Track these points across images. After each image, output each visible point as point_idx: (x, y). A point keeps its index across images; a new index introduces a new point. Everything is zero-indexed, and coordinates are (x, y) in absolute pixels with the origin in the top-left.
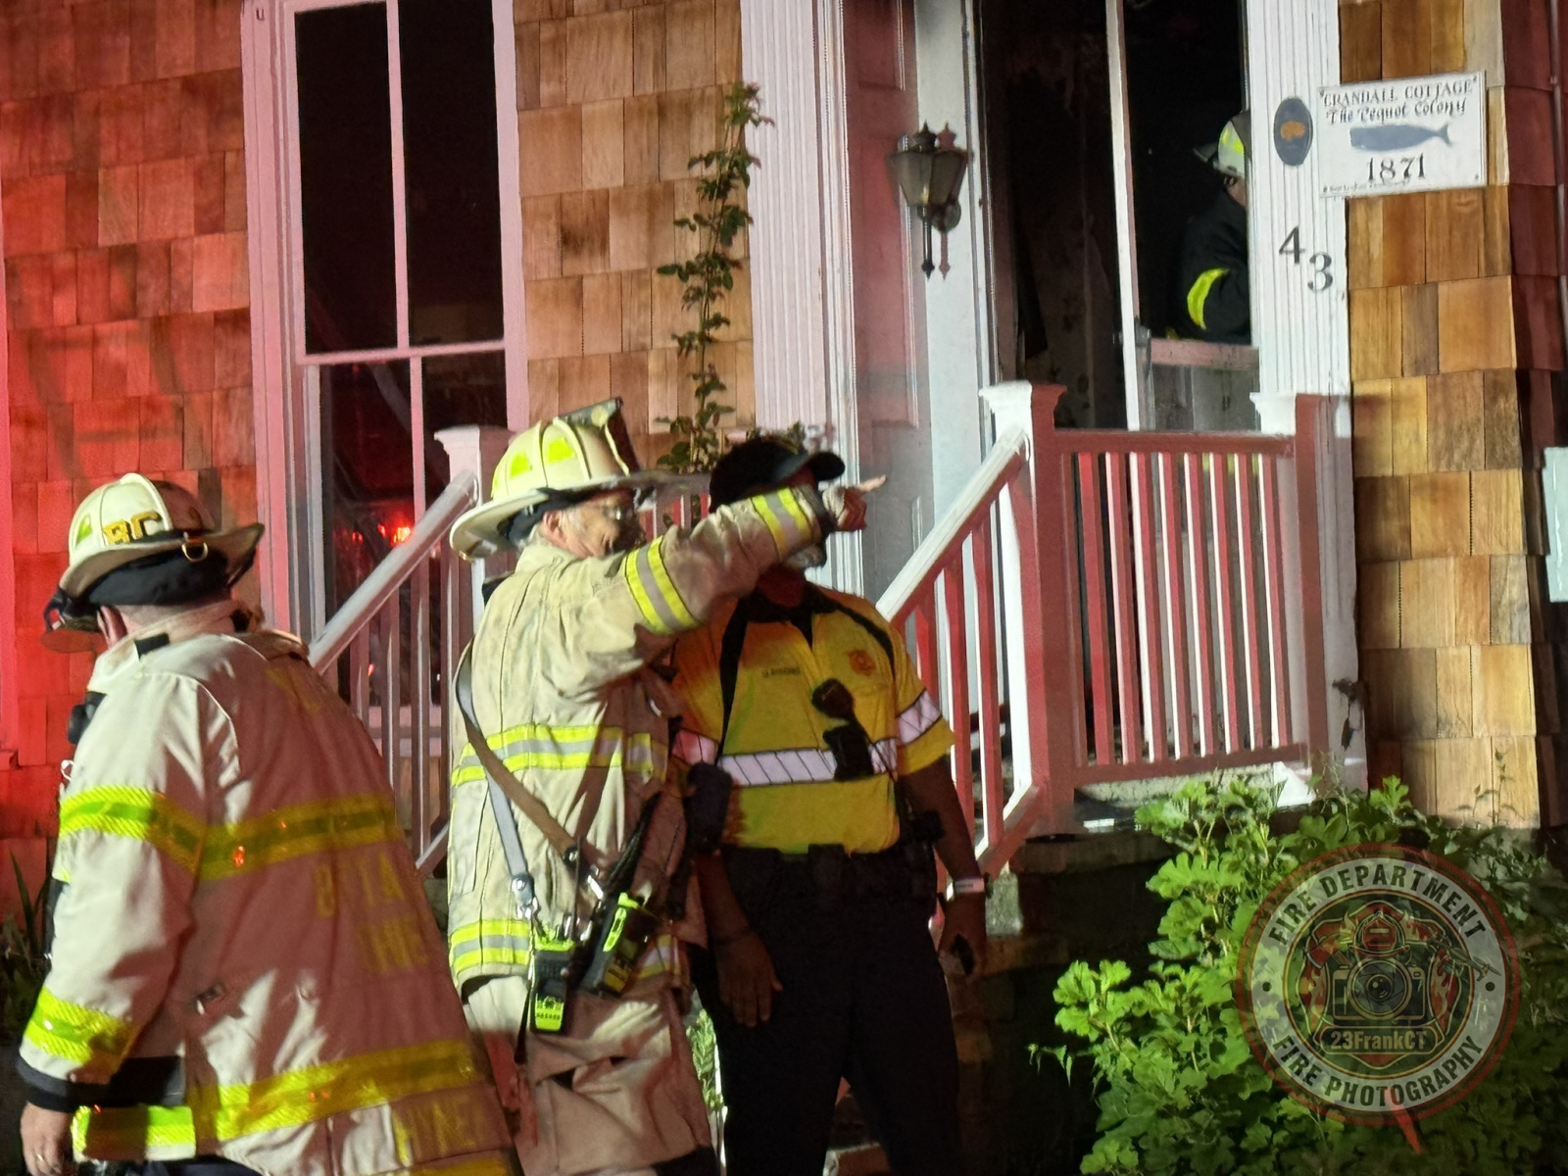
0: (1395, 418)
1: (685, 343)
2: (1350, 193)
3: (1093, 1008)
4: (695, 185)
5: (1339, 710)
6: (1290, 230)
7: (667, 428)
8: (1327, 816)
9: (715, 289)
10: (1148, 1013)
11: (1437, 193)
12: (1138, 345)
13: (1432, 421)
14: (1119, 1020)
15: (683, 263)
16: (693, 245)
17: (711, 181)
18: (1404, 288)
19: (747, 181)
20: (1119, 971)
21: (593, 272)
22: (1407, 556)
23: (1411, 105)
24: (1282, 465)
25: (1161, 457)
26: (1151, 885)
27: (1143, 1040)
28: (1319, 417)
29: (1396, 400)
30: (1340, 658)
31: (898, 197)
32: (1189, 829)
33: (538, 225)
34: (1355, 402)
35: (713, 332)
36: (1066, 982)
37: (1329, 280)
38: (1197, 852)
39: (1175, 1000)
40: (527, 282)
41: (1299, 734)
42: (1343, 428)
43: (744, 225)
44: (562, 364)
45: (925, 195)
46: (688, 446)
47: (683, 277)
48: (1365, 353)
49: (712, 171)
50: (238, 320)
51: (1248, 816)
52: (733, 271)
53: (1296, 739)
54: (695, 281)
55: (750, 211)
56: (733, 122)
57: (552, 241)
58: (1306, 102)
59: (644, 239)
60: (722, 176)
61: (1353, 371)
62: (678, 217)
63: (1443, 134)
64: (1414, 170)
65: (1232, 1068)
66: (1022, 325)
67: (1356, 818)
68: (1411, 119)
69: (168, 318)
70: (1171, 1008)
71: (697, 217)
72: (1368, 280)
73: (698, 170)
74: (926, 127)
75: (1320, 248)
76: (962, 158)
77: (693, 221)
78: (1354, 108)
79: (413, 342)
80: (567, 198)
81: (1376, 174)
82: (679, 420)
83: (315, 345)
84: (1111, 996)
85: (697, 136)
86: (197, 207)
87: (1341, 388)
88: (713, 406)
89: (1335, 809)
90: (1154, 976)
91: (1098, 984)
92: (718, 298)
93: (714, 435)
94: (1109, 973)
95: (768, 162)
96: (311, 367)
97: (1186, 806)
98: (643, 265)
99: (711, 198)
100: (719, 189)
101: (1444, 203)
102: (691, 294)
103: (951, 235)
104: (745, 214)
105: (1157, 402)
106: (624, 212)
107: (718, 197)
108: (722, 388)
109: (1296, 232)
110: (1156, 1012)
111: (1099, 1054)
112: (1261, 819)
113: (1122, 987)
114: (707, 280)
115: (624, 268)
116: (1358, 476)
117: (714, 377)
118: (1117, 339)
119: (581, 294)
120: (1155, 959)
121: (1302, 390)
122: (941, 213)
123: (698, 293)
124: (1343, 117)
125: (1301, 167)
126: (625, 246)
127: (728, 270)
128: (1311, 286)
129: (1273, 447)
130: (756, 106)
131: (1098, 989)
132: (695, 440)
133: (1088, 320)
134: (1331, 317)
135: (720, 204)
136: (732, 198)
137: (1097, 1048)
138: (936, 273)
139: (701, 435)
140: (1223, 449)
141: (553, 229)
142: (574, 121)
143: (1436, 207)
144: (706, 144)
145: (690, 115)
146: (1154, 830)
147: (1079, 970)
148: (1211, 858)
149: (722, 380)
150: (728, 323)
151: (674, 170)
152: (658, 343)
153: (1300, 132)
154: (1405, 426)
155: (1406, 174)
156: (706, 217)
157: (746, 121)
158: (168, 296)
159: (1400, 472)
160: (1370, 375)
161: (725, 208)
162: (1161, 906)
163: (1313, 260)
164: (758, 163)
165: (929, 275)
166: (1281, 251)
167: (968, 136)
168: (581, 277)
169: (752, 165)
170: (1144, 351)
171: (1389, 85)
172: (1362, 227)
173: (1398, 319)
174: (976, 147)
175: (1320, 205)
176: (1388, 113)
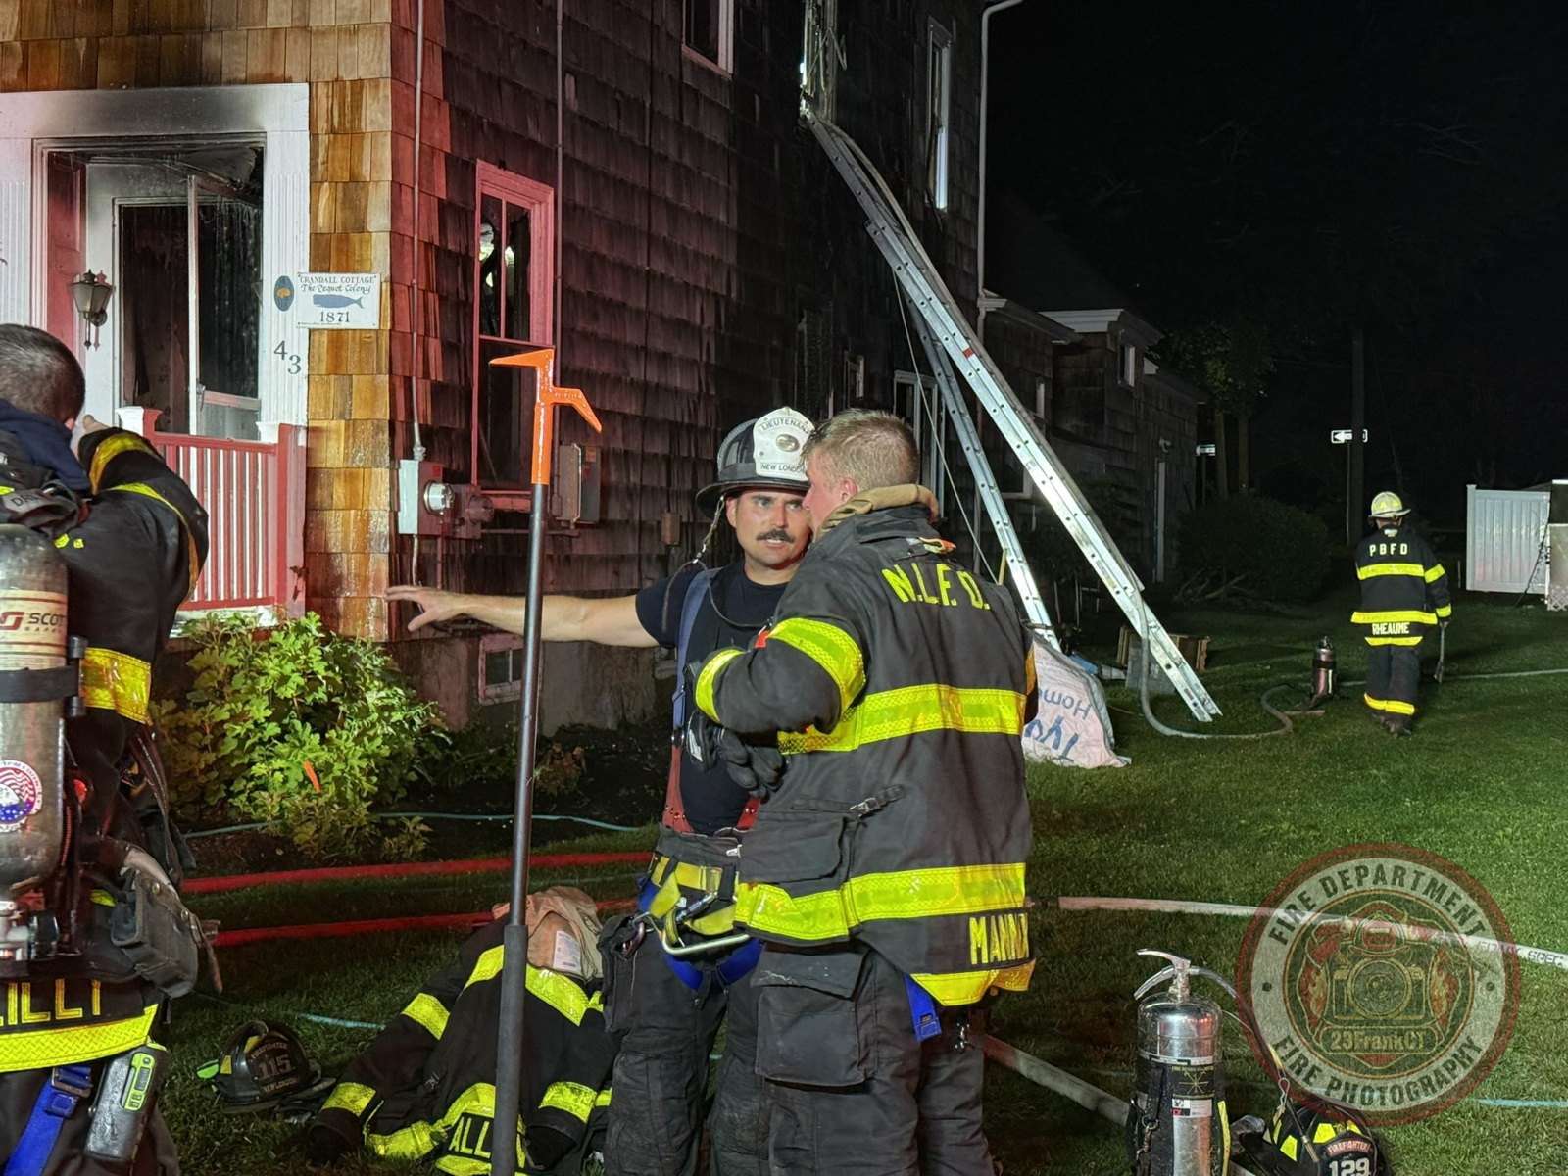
0: (328, 440)
2: (312, 327)
5: (293, 581)
6: (280, 342)
11: (354, 330)
12: (197, 393)
13: (346, 441)
18: (336, 376)
20: (172, 704)
22: (331, 509)
23: (344, 286)
24: (270, 458)
25: (209, 450)
28: (290, 437)
29: (328, 431)
30: (295, 557)
31: (73, 304)
34: (307, 429)
37: (299, 368)
41: (272, 592)
42: (302, 441)
45: (88, 306)
48: (315, 406)
51: (242, 630)
53: (271, 594)
58: (291, 279)
61: (309, 416)
63: (358, 302)
64: (344, 319)
65: (228, 751)
66: (137, 377)
68: (344, 293)
72: (319, 370)
74: (90, 270)
75: (295, 353)
76: (109, 289)
78: (315, 285)
81: (325, 319)
87: (303, 423)
95: (2, 282)
101: (357, 335)
103: (101, 328)
105: (206, 422)
109: (283, 343)
112: (249, 632)
113: (174, 712)
116: (308, 466)
118: (187, 389)
121: (283, 423)
122: (96, 317)
124: (309, 288)
125: (287, 311)
128: (289, 371)
129: (266, 449)
133: (172, 377)
134: (299, 387)
138: (92, 347)
140: (241, 449)
143: (354, 338)
153: (288, 294)
154: (333, 443)
155: (340, 320)
159: (329, 466)
160: (317, 417)
162: (195, 674)
163: (291, 358)
165: (88, 347)
166: (275, 352)
167: (112, 276)
170: (201, 395)
171: (333, 275)
172: (316, 344)
173: (332, 391)
174: (117, 284)
175: (296, 331)
176: (333, 289)
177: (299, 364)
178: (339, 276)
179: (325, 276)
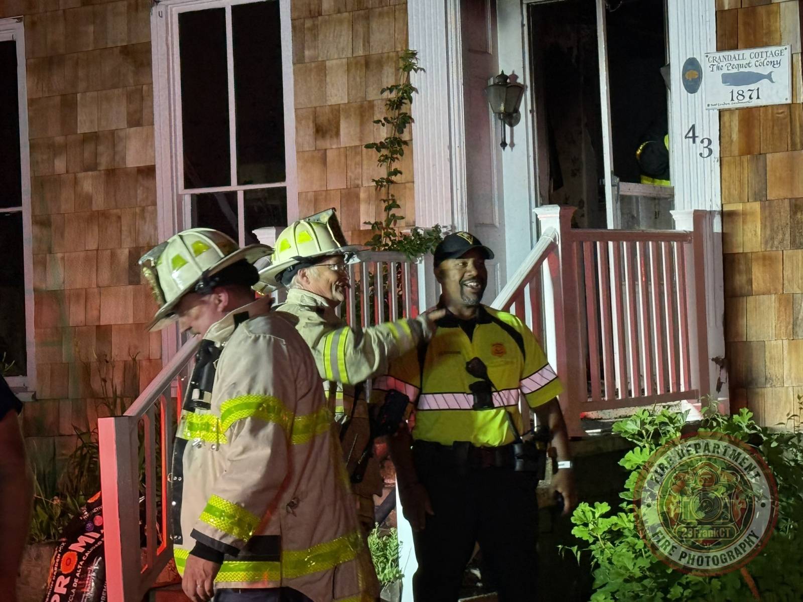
0: (744, 222)
1: (379, 183)
2: (722, 107)
3: (591, 526)
4: (384, 103)
5: (715, 373)
6: (690, 126)
7: (370, 227)
8: (712, 427)
9: (395, 156)
10: (620, 529)
11: (766, 107)
12: (613, 186)
13: (764, 225)
14: (604, 532)
15: (378, 142)
16: (383, 133)
17: (392, 100)
18: (749, 156)
19: (411, 101)
20: (604, 507)
21: (332, 147)
22: (750, 294)
23: (753, 62)
24: (686, 246)
25: (625, 243)
26: (621, 463)
27: (617, 542)
28: (705, 223)
29: (744, 213)
30: (716, 347)
31: (488, 108)
32: (640, 434)
33: (303, 122)
34: (723, 214)
35: (393, 178)
36: (578, 513)
37: (711, 151)
38: (644, 447)
39: (633, 522)
40: (298, 152)
41: (694, 386)
42: (717, 228)
43: (409, 123)
44: (317, 194)
45: (502, 108)
46: (381, 236)
47: (379, 151)
48: (729, 189)
49: (393, 96)
50: (149, 172)
51: (670, 428)
52: (403, 147)
54: (384, 152)
55: (412, 117)
56: (404, 70)
57: (311, 131)
58: (698, 60)
59: (358, 129)
60: (398, 98)
61: (723, 200)
62: (376, 119)
63: (769, 77)
64: (755, 96)
66: (551, 175)
67: (726, 429)
69: (114, 170)
70: (632, 526)
71: (385, 119)
72: (731, 151)
73: (386, 95)
74: (503, 72)
75: (706, 136)
76: (521, 89)
77: (383, 121)
78: (724, 64)
79: (239, 183)
80: (318, 109)
81: (735, 98)
82: (376, 223)
83: (188, 184)
84: (600, 520)
85: (385, 76)
86: (128, 114)
87: (717, 207)
88: (393, 216)
89: (715, 424)
90: (622, 510)
91: (594, 513)
92: (396, 160)
93: (394, 230)
94: (599, 509)
95: (422, 91)
96: (187, 196)
97: (639, 423)
98: (357, 143)
99: (392, 110)
100: (396, 104)
101: (770, 111)
102: (382, 158)
103: (515, 128)
104: (410, 117)
105: (622, 214)
106: (348, 117)
107: (396, 109)
108: (398, 206)
109: (693, 127)
110: (624, 528)
111: (594, 550)
112: (677, 429)
113: (606, 516)
114: (390, 151)
115: (347, 145)
116: (724, 252)
117: (394, 201)
118: (602, 182)
119: (326, 160)
120: (623, 500)
121: (697, 209)
122: (510, 117)
123: (386, 157)
124: (718, 68)
125: (696, 94)
126: (348, 134)
127: (401, 146)
128: (701, 154)
129: (682, 237)
130: (416, 62)
131: (594, 517)
132: (384, 233)
133: (584, 171)
134: (711, 171)
135: (397, 111)
136: (404, 109)
137: (593, 547)
138: (508, 148)
139: (387, 230)
140: (657, 238)
141: (311, 125)
142: (322, 69)
143: (766, 115)
144: (389, 81)
145: (382, 66)
146: (622, 435)
147: (584, 506)
148: (651, 449)
149: (398, 203)
150: (401, 173)
151: (373, 94)
152: (365, 184)
153: (696, 75)
154: (749, 227)
155: (750, 98)
156: (390, 119)
157: (411, 70)
158: (113, 159)
159: (745, 251)
160: (731, 200)
161: (399, 114)
162: (627, 474)
163: (702, 142)
164: (417, 92)
165: (504, 149)
166: (686, 137)
167: (524, 78)
168: (326, 150)
169: (414, 92)
170: (616, 187)
171: (741, 52)
172: (727, 124)
173: (746, 171)
174: (528, 83)
175: (706, 112)
176: (740, 66)
177: (711, 147)
178: (747, 53)
179: (732, 53)
